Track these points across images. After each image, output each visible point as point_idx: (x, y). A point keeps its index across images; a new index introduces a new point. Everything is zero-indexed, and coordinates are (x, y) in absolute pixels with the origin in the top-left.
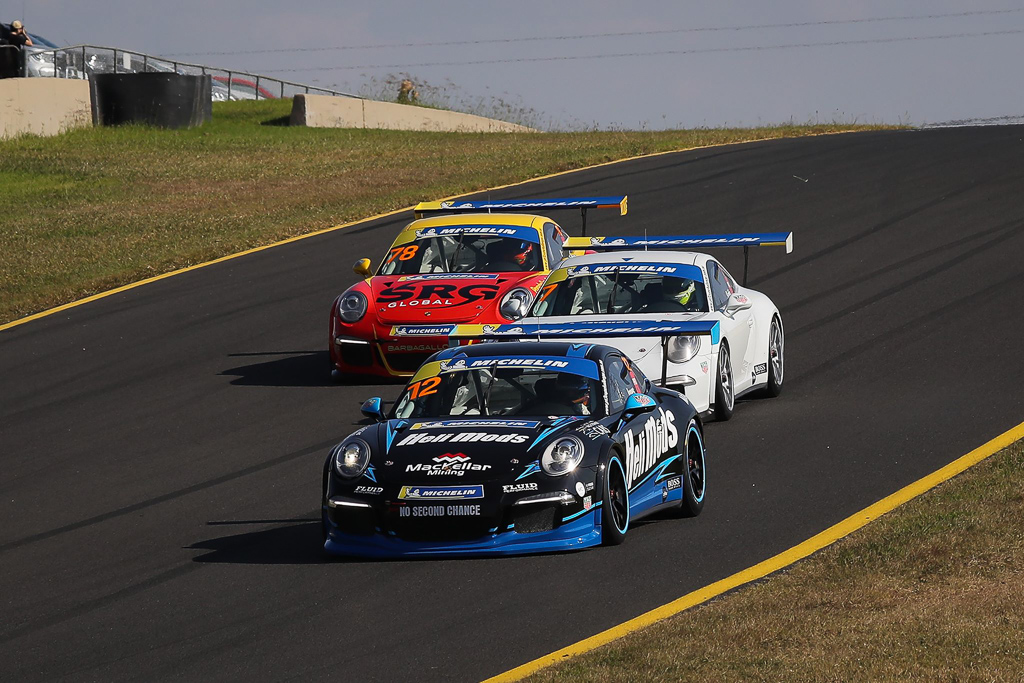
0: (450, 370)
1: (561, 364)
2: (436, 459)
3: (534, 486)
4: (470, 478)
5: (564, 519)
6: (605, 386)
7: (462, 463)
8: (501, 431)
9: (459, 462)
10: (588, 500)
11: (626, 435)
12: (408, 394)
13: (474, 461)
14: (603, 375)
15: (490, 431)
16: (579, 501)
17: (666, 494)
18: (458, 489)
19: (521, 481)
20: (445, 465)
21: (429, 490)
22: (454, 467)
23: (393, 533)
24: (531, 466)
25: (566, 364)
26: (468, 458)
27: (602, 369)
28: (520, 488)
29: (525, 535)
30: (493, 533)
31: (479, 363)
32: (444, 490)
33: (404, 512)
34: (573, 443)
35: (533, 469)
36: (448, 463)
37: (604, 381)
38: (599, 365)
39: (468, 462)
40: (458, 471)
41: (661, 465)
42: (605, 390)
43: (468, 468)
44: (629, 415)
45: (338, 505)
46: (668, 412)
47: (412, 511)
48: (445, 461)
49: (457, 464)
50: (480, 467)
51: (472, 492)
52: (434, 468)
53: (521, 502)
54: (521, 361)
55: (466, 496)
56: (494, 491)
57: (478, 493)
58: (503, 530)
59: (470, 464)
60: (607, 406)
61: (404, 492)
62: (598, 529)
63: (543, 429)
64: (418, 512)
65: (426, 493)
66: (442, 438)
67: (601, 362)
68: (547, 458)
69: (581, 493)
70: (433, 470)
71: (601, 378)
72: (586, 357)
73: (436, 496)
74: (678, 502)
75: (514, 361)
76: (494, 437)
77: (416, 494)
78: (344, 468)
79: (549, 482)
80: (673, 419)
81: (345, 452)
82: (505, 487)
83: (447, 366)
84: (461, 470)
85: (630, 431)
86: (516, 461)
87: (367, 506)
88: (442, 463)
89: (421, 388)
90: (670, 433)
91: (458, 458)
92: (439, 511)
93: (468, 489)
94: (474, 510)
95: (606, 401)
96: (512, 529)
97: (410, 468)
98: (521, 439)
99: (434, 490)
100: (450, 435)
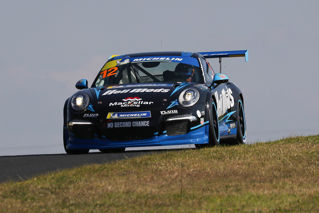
0: (122, 63)
1: (179, 59)
2: (124, 100)
3: (176, 112)
4: (143, 108)
5: (192, 128)
6: (202, 70)
7: (138, 101)
8: (155, 88)
9: (136, 101)
10: (202, 120)
11: (215, 93)
12: (101, 76)
13: (144, 101)
14: (201, 65)
15: (149, 88)
16: (199, 119)
17: (229, 130)
18: (138, 113)
19: (169, 109)
20: (129, 102)
21: (122, 114)
22: (134, 103)
23: (104, 137)
24: (173, 102)
25: (181, 59)
26: (141, 99)
27: (200, 62)
28: (169, 112)
29: (172, 136)
30: (156, 135)
31: (137, 60)
32: (131, 114)
33: (110, 125)
34: (193, 91)
35: (175, 104)
36: (131, 101)
37: (202, 67)
38: (198, 60)
39: (141, 101)
40: (136, 105)
41: (228, 115)
42: (203, 72)
43: (142, 103)
44: (215, 84)
45: (75, 125)
46: (229, 89)
47: (114, 125)
48: (129, 101)
49: (136, 102)
50: (147, 103)
51: (145, 114)
52: (124, 103)
53: (170, 120)
54: (158, 58)
55: (142, 116)
56: (156, 114)
57: (148, 115)
58: (161, 134)
59: (142, 102)
60: (205, 79)
61: (110, 116)
62: (207, 135)
63: (176, 86)
64: (117, 125)
65: (121, 115)
66: (125, 91)
67: (199, 59)
68: (181, 99)
69: (199, 116)
70: (124, 105)
71: (200, 66)
72: (191, 57)
73: (126, 117)
74: (235, 136)
75: (155, 58)
76: (152, 90)
77: (116, 116)
78: (76, 106)
79: (183, 110)
80: (232, 93)
81: (76, 98)
82: (162, 112)
83: (120, 62)
84: (138, 104)
85: (216, 92)
86: (165, 100)
87: (90, 123)
88: (128, 101)
89: (108, 73)
90: (231, 100)
91: (136, 99)
92: (128, 124)
93: (143, 113)
94: (146, 124)
95: (204, 76)
96: (165, 134)
97: (111, 104)
98: (166, 91)
99: (125, 114)
100: (128, 90)
